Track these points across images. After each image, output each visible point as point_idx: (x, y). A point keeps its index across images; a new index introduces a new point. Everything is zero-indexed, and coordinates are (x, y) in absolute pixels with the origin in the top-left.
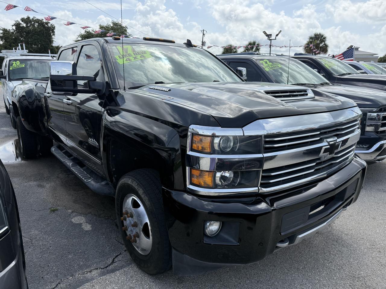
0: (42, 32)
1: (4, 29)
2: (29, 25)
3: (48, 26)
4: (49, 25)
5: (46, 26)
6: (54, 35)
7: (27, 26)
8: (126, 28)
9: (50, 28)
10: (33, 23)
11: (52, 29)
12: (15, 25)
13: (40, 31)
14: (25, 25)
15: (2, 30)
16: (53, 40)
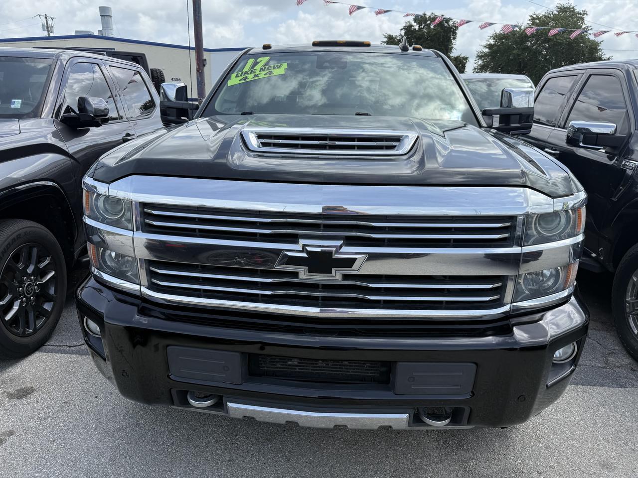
0: (438, 35)
1: (390, 35)
2: (422, 27)
3: (449, 25)
4: (451, 23)
5: (446, 25)
6: (454, 39)
7: (420, 29)
8: (584, 14)
9: (451, 28)
10: (429, 22)
11: (454, 30)
12: (404, 28)
13: (435, 35)
14: (417, 28)
15: (387, 38)
16: (452, 47)
